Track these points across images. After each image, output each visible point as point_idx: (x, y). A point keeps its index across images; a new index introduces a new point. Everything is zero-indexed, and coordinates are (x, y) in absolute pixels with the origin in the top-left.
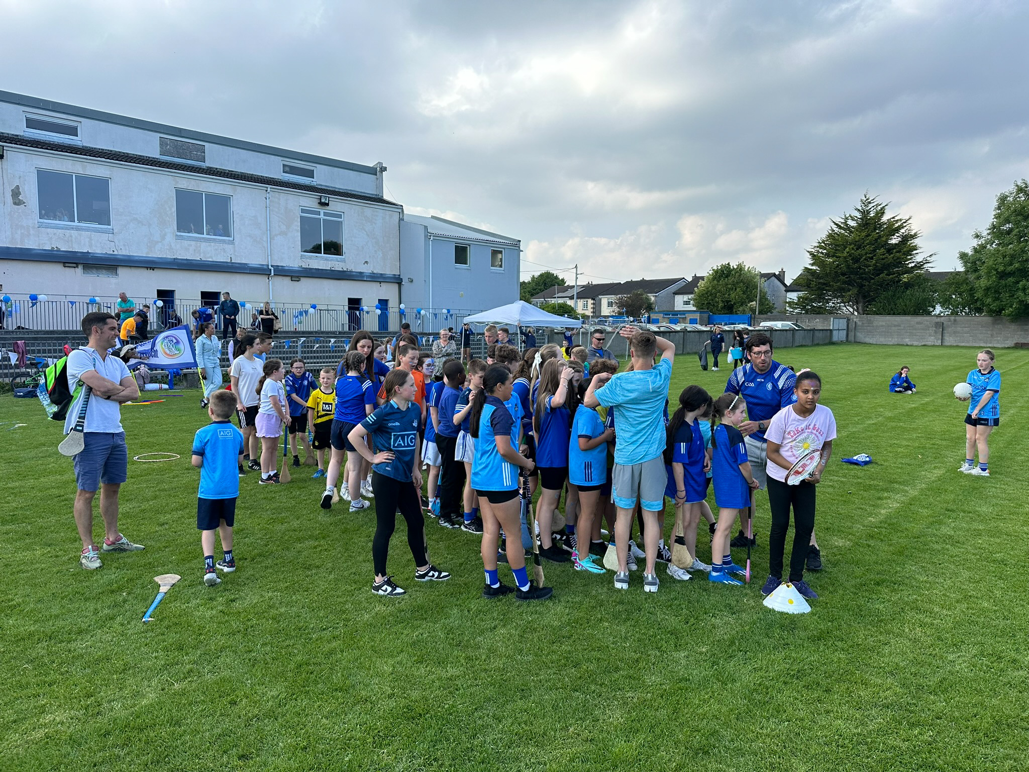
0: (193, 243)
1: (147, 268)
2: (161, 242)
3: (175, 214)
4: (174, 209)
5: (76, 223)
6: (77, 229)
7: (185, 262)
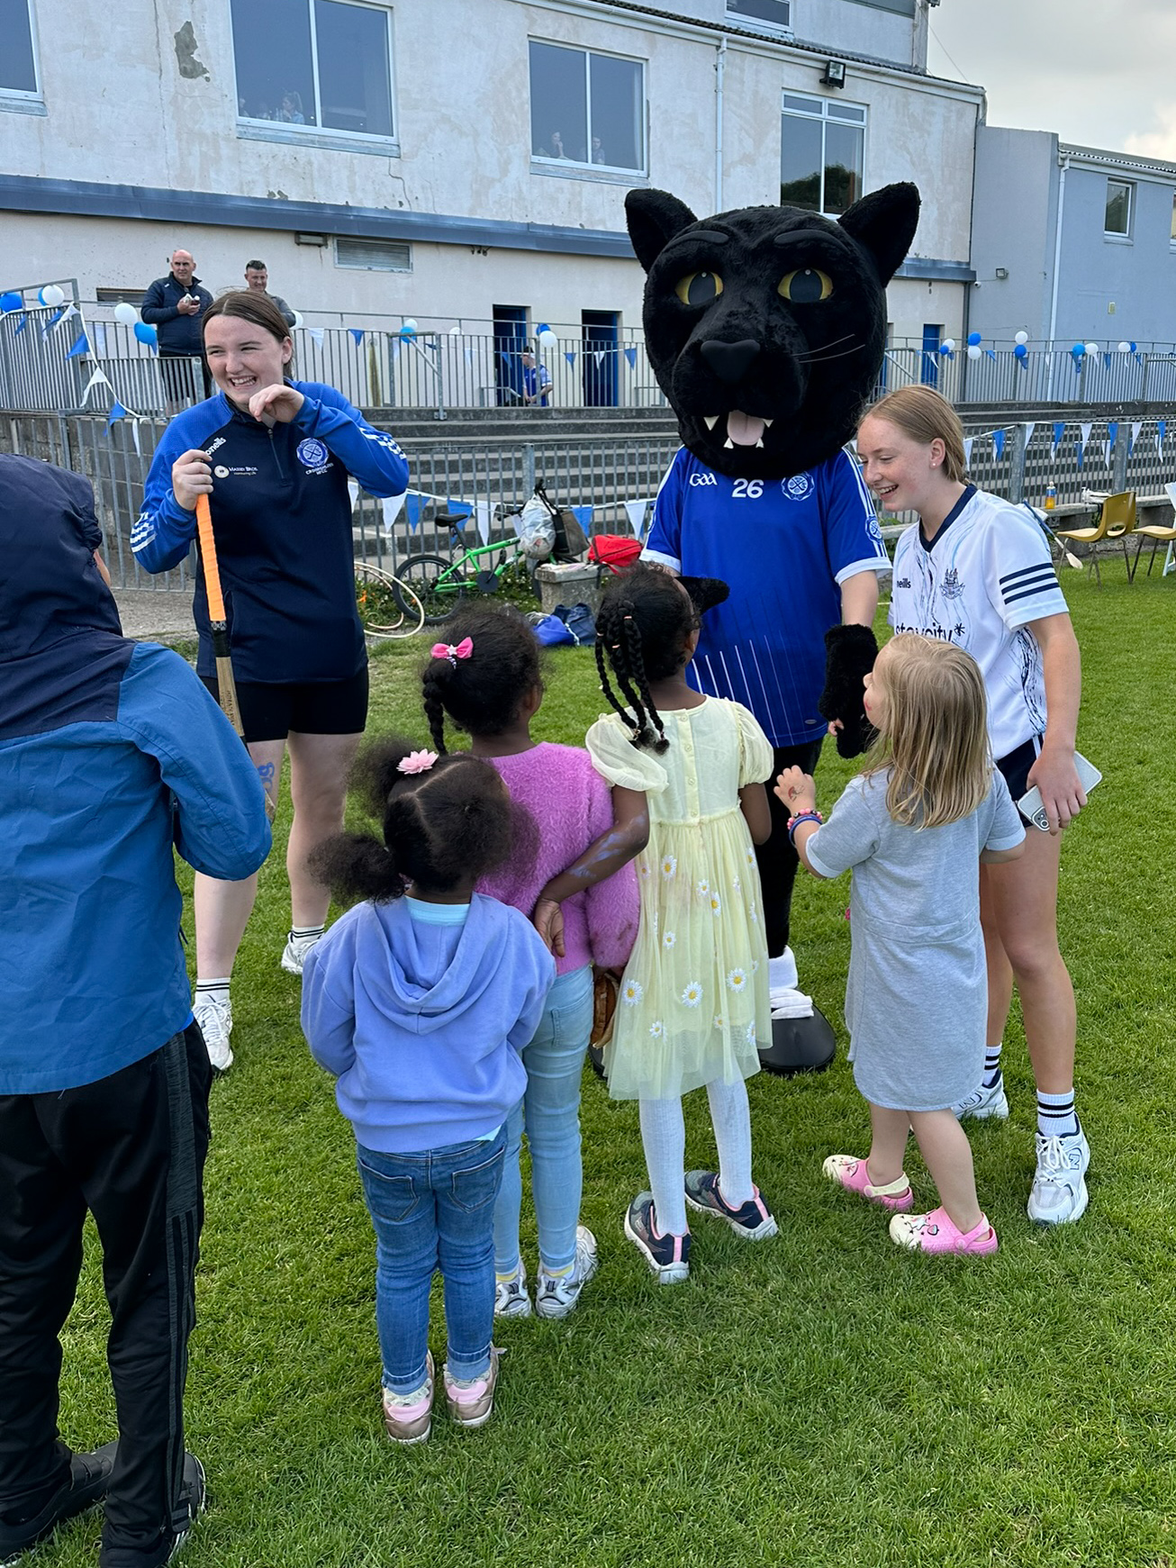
0: (566, 183)
1: (472, 248)
2: (499, 181)
3: (528, 107)
4: (527, 94)
5: (319, 129)
6: (323, 144)
7: (550, 233)
